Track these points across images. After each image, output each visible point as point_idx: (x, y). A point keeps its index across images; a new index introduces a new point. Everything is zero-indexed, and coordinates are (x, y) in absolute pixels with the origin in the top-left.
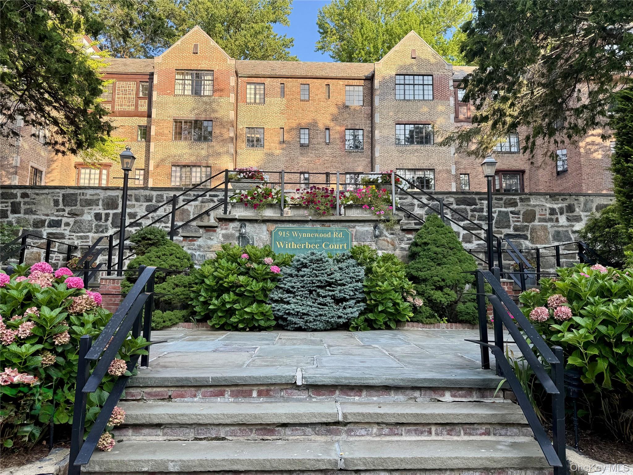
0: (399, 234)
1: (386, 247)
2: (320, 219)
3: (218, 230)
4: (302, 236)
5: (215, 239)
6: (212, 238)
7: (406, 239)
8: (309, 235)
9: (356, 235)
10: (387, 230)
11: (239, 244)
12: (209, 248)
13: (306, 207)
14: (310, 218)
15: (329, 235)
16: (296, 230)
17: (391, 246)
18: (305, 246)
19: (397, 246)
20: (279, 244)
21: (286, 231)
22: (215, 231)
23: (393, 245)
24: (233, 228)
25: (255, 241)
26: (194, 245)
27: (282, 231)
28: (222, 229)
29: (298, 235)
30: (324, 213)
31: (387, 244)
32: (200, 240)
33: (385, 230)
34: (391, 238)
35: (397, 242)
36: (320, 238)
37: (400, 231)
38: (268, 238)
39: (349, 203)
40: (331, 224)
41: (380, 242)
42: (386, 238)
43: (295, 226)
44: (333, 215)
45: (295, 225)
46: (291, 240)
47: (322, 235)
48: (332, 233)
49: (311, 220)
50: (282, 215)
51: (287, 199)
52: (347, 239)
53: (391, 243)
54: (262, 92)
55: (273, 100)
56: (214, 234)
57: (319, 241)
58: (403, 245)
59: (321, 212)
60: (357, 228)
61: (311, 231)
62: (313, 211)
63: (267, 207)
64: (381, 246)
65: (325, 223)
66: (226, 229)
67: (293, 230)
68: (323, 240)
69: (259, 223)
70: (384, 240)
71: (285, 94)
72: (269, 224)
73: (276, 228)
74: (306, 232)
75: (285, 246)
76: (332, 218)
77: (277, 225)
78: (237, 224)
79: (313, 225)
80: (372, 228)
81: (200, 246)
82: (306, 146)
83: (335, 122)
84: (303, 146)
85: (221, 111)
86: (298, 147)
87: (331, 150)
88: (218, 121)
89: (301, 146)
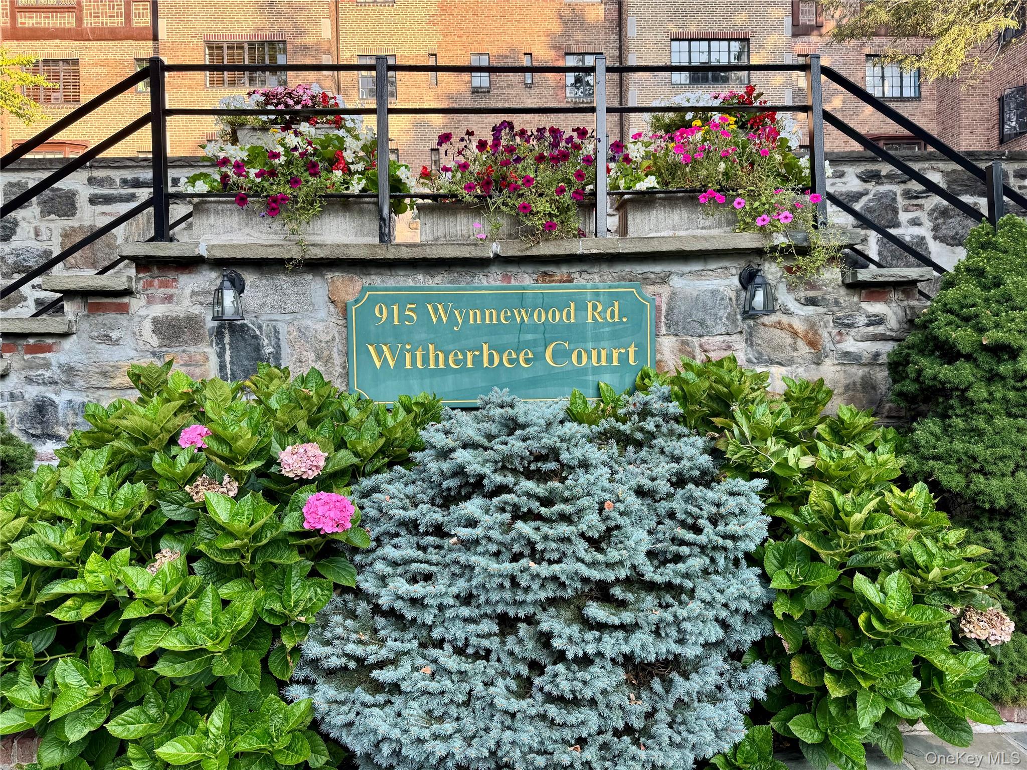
0: (837, 303)
1: (789, 353)
2: (535, 252)
3: (136, 304)
4: (466, 319)
5: (128, 340)
6: (114, 335)
7: (862, 320)
8: (491, 317)
9: (670, 310)
10: (791, 288)
11: (221, 355)
12: (104, 374)
13: (479, 208)
14: (495, 248)
15: (567, 316)
16: (440, 299)
17: (804, 349)
18: (478, 361)
19: (829, 346)
20: (380, 353)
21: (402, 303)
22: (123, 309)
23: (812, 344)
24: (194, 294)
25: (283, 344)
26: (47, 366)
27: (389, 301)
28: (150, 301)
29: (451, 317)
30: (550, 226)
31: (789, 340)
32: (67, 344)
33: (782, 288)
34: (807, 319)
35: (826, 333)
36: (535, 328)
37: (843, 291)
38: (334, 331)
39: (641, 186)
40: (574, 270)
41: (764, 334)
42: (785, 319)
43: (438, 282)
44: (581, 234)
45: (438, 279)
46: (424, 336)
47: (540, 317)
48: (581, 308)
49: (497, 257)
50: (385, 236)
51: (402, 173)
52: (638, 326)
53: (805, 337)
56: (122, 319)
57: (530, 337)
58: (850, 345)
59: (538, 222)
60: (677, 282)
61: (502, 302)
62: (504, 223)
63: (324, 210)
64: (766, 352)
65: (550, 269)
66: (169, 299)
67: (430, 299)
68: (548, 333)
69: (294, 271)
70: (779, 326)
72: (336, 277)
73: (364, 290)
74: (479, 303)
75: (400, 362)
76: (580, 247)
77: (366, 281)
78: (208, 279)
79: (507, 278)
80: (735, 281)
81: (70, 370)
82: (484, 92)
83: (543, 38)
84: (477, 92)
85: (301, 18)
86: (469, 93)
87: (536, 100)
88: (298, 40)
89: (473, 93)
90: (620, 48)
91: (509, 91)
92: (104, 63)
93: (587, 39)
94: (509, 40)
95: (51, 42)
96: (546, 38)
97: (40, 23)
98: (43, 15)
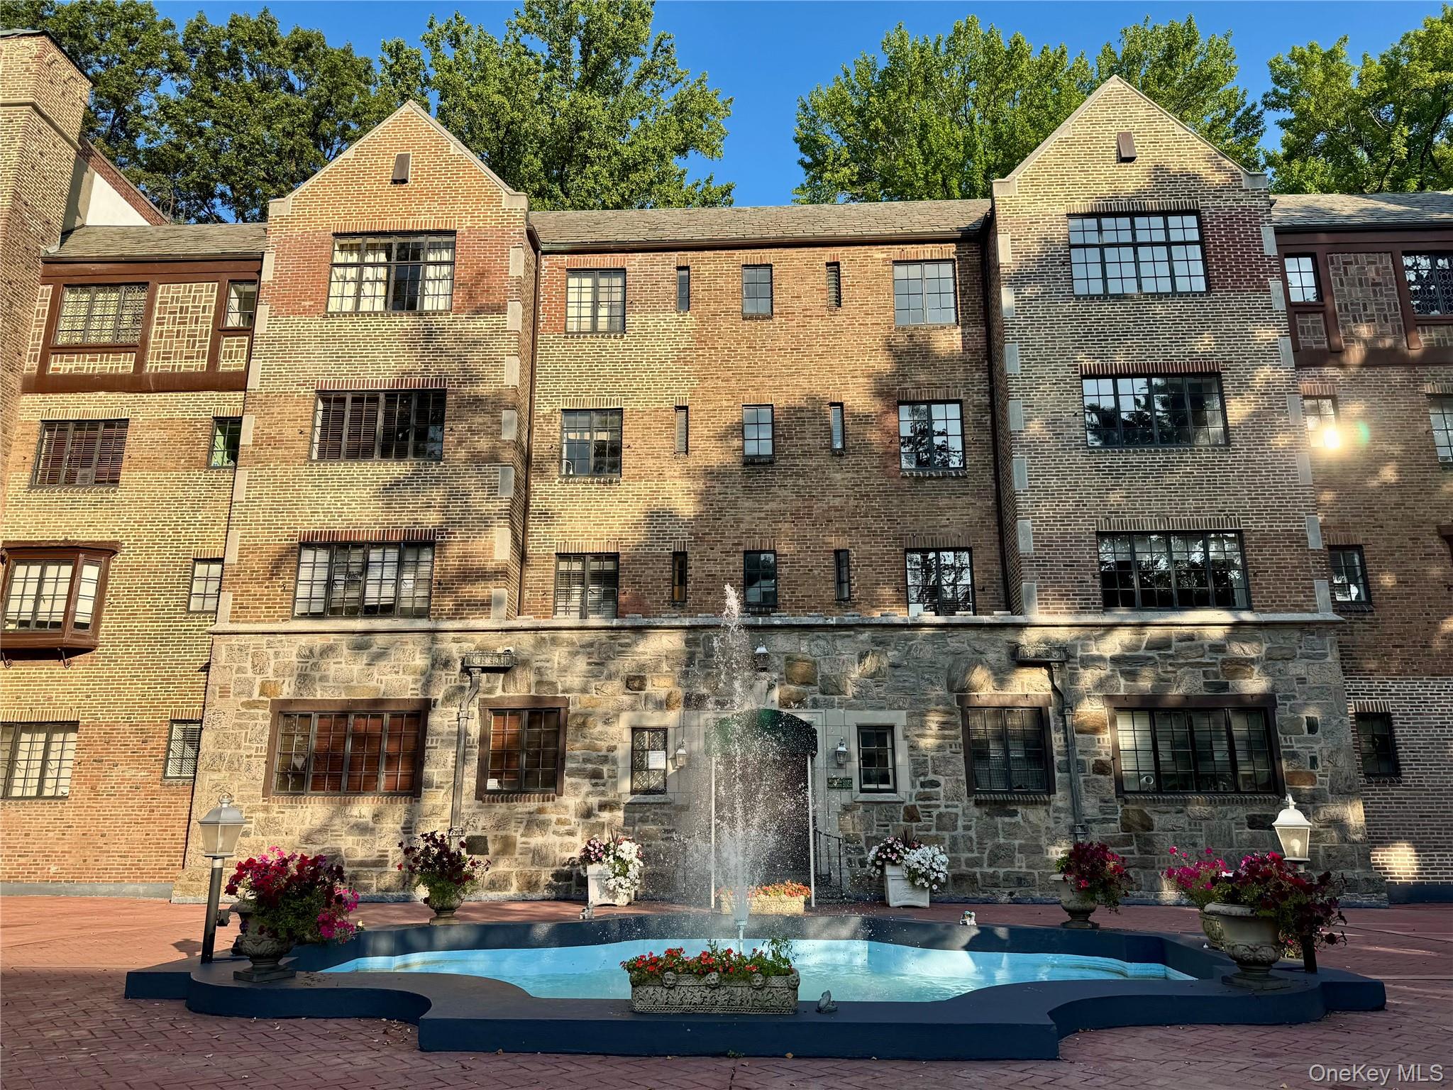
54: (618, 297)
55: (651, 320)
71: (692, 300)
82: (764, 464)
83: (861, 380)
84: (753, 464)
85: (475, 358)
86: (738, 466)
87: (850, 475)
88: (466, 389)
89: (745, 464)
90: (991, 393)
91: (805, 461)
92: (165, 424)
93: (934, 380)
94: (806, 385)
95: (93, 395)
96: (866, 380)
97: (82, 369)
98: (88, 357)
